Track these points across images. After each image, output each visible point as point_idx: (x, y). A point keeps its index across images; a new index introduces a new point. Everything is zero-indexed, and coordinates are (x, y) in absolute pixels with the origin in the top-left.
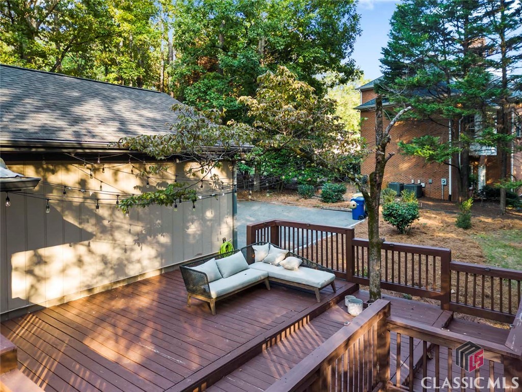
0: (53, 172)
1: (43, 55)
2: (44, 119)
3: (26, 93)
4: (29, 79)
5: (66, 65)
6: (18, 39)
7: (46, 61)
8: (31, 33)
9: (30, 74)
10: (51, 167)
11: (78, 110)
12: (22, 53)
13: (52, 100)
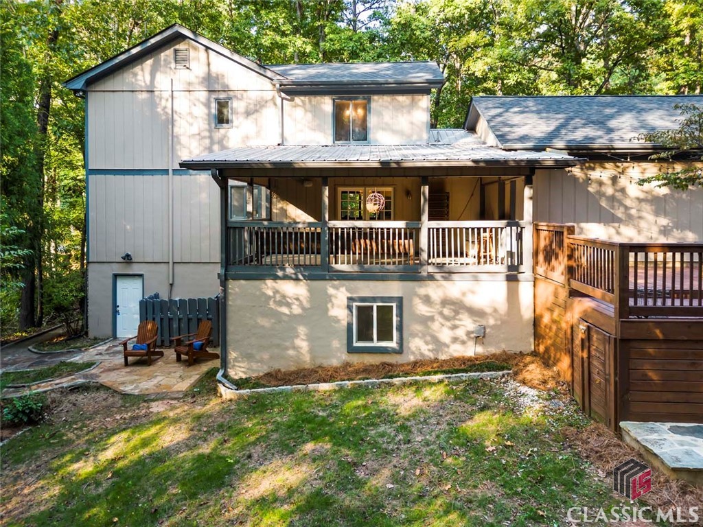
0: (593, 169)
1: (590, 78)
2: (590, 131)
3: (576, 115)
4: (579, 104)
5: (617, 80)
6: (568, 67)
7: (592, 83)
8: (578, 57)
9: (580, 99)
10: (592, 165)
11: (613, 124)
12: (569, 80)
13: (594, 118)
